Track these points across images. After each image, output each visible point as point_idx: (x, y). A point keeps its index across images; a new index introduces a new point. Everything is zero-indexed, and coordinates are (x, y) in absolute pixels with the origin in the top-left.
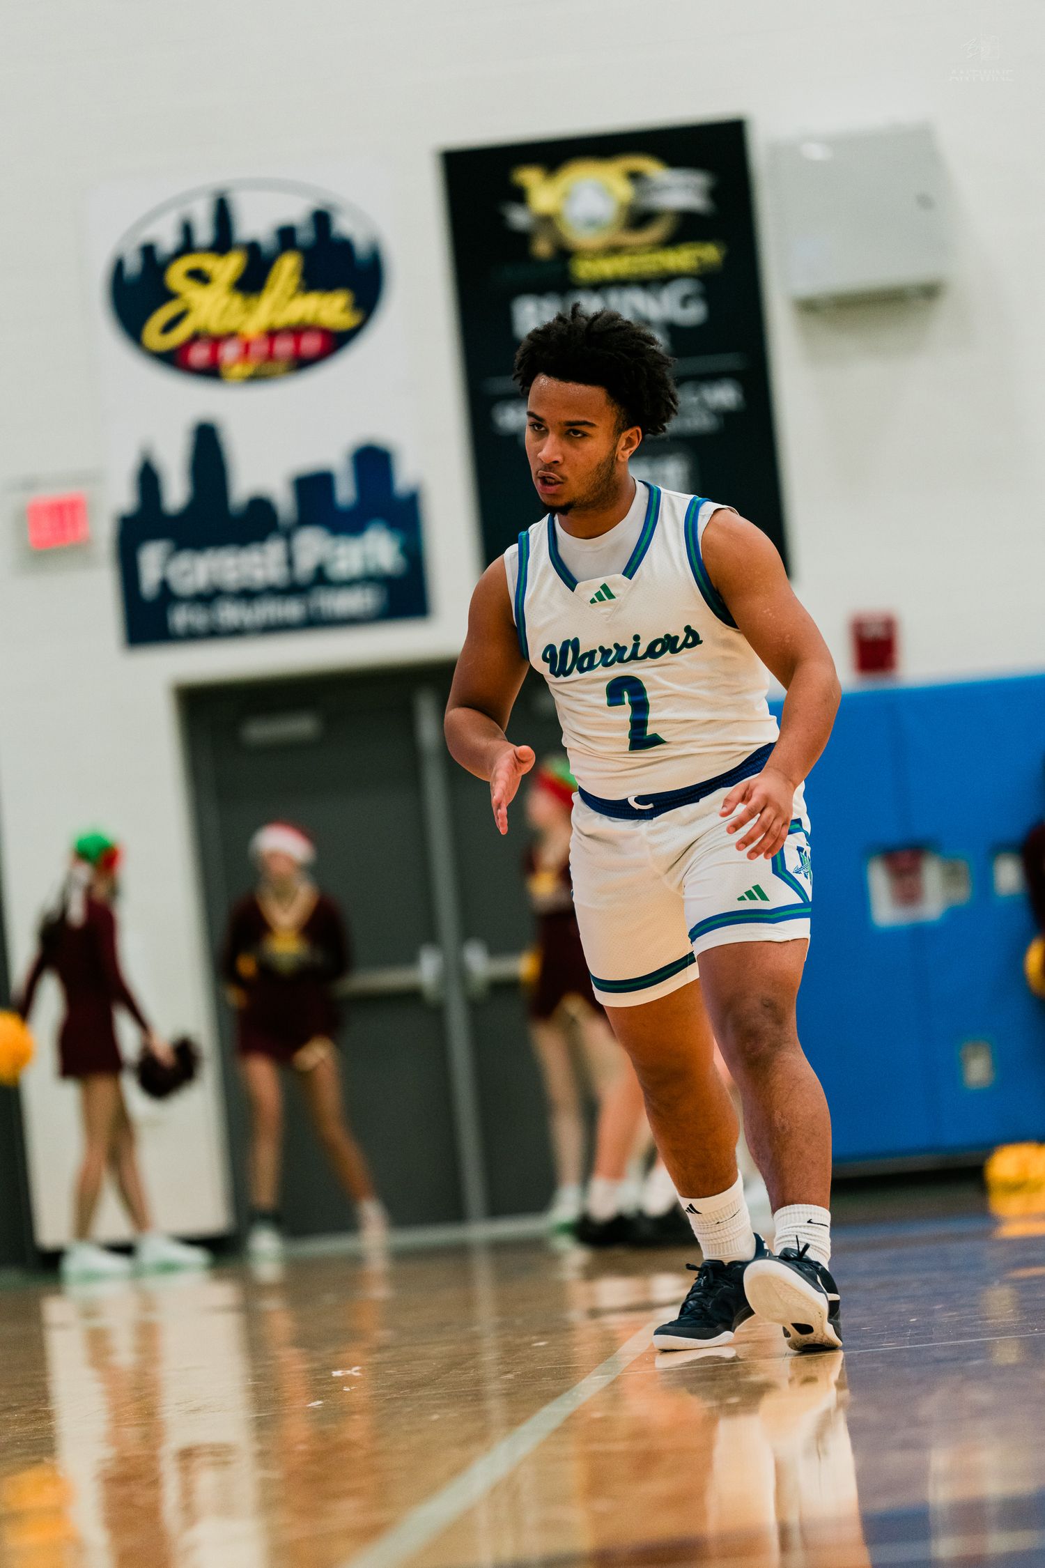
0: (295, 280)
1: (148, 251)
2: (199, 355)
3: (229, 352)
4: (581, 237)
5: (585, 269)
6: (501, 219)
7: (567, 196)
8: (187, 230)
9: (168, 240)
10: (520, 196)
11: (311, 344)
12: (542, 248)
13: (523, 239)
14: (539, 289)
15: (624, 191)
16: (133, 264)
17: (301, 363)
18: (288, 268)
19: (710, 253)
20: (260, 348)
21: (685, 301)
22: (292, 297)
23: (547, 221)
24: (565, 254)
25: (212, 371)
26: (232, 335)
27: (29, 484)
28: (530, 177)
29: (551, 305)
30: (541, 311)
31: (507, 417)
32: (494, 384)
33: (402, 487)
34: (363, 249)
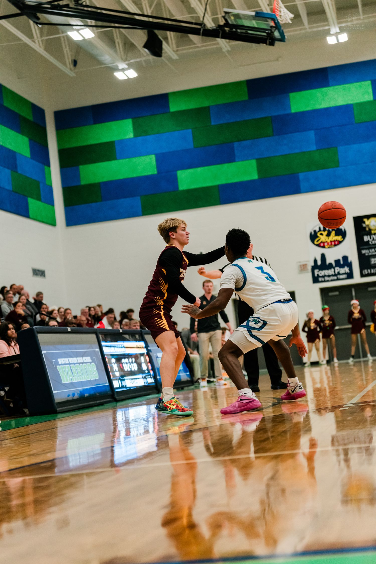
0: (334, 234)
1: (315, 231)
2: (322, 245)
3: (326, 244)
4: (372, 228)
5: (373, 232)
6: (362, 226)
7: (370, 222)
8: (320, 228)
9: (317, 230)
10: (364, 222)
11: (337, 243)
12: (367, 229)
13: (365, 228)
14: (367, 235)
16: (313, 233)
17: (335, 245)
18: (333, 232)
20: (330, 244)
22: (334, 237)
23: (368, 226)
24: (370, 230)
25: (324, 247)
26: (326, 242)
27: (300, 262)
28: (365, 220)
29: (369, 237)
30: (368, 238)
31: (363, 252)
32: (362, 248)
33: (349, 261)
34: (343, 230)
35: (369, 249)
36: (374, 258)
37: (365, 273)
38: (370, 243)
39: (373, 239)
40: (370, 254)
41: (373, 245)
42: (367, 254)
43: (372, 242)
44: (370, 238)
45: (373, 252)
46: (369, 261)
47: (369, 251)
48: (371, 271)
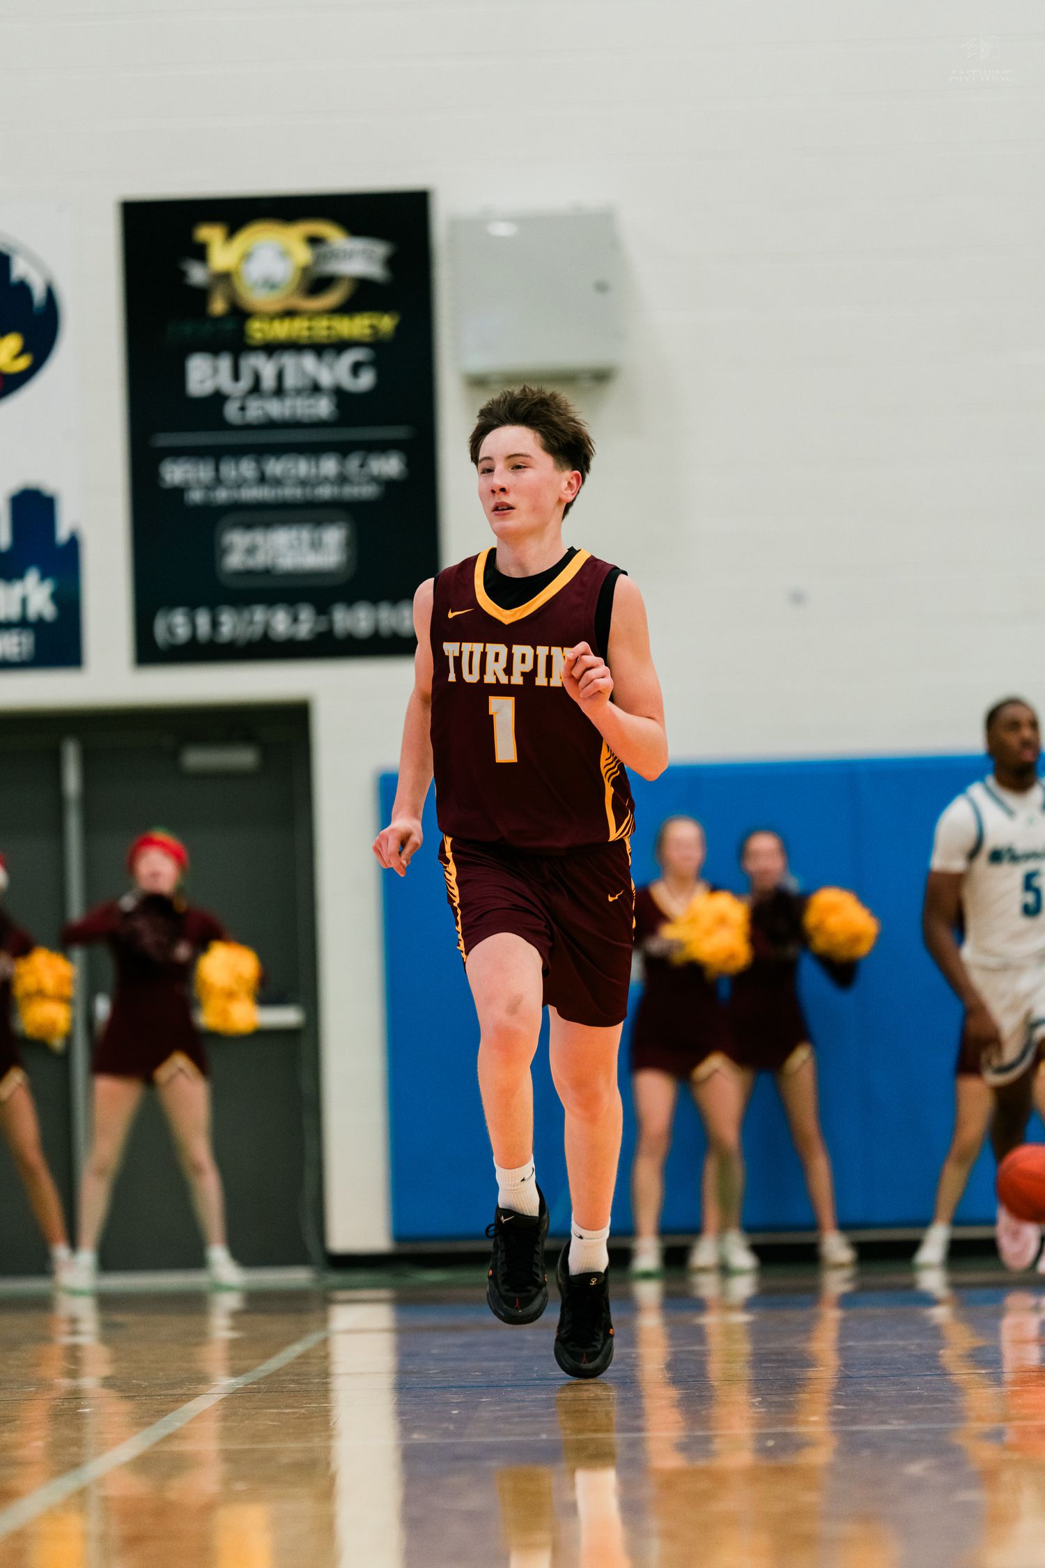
4: (257, 298)
5: (258, 330)
6: (183, 274)
7: (247, 257)
10: (200, 252)
12: (218, 306)
13: (201, 295)
14: (213, 348)
15: (303, 255)
19: (387, 323)
21: (356, 368)
23: (225, 277)
24: (240, 314)
28: (211, 234)
29: (225, 363)
30: (216, 371)
31: (175, 473)
32: (164, 440)
33: (62, 534)
34: (39, 294)
35: (216, 454)
36: (249, 526)
37: (170, 630)
38: (231, 411)
39: (256, 389)
40: (222, 495)
41: (248, 427)
42: (196, 496)
43: (242, 409)
44: (236, 376)
45: (240, 484)
46: (212, 551)
47: (217, 470)
48: (215, 624)
